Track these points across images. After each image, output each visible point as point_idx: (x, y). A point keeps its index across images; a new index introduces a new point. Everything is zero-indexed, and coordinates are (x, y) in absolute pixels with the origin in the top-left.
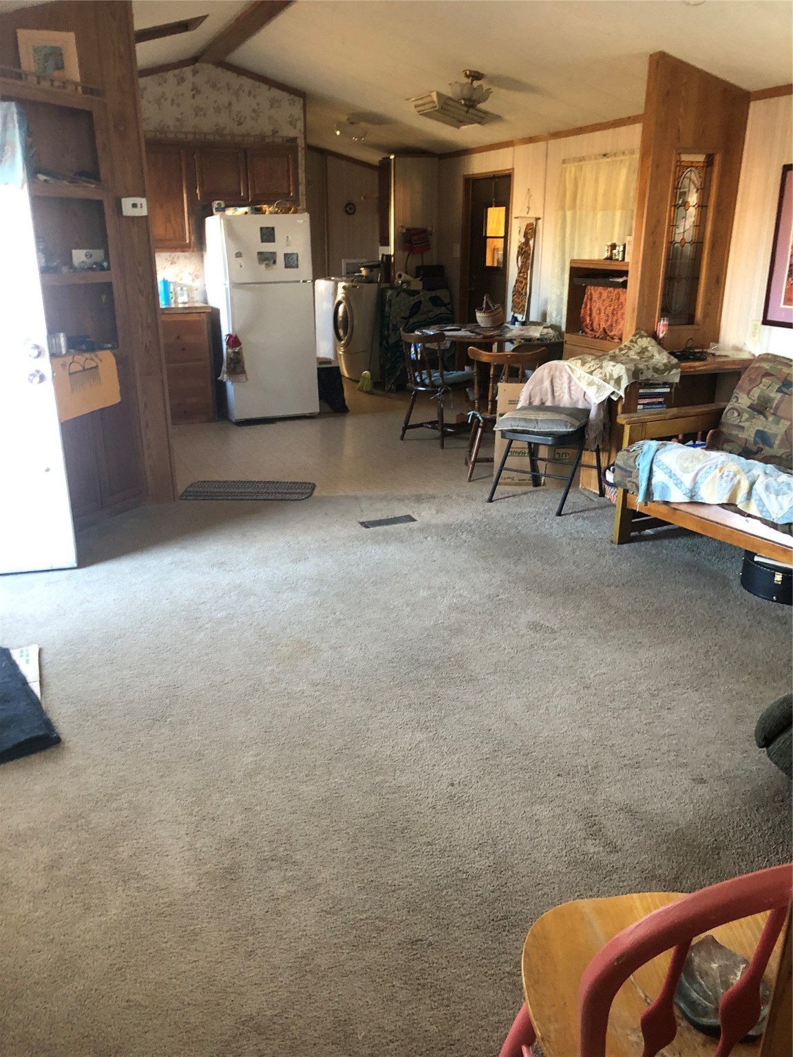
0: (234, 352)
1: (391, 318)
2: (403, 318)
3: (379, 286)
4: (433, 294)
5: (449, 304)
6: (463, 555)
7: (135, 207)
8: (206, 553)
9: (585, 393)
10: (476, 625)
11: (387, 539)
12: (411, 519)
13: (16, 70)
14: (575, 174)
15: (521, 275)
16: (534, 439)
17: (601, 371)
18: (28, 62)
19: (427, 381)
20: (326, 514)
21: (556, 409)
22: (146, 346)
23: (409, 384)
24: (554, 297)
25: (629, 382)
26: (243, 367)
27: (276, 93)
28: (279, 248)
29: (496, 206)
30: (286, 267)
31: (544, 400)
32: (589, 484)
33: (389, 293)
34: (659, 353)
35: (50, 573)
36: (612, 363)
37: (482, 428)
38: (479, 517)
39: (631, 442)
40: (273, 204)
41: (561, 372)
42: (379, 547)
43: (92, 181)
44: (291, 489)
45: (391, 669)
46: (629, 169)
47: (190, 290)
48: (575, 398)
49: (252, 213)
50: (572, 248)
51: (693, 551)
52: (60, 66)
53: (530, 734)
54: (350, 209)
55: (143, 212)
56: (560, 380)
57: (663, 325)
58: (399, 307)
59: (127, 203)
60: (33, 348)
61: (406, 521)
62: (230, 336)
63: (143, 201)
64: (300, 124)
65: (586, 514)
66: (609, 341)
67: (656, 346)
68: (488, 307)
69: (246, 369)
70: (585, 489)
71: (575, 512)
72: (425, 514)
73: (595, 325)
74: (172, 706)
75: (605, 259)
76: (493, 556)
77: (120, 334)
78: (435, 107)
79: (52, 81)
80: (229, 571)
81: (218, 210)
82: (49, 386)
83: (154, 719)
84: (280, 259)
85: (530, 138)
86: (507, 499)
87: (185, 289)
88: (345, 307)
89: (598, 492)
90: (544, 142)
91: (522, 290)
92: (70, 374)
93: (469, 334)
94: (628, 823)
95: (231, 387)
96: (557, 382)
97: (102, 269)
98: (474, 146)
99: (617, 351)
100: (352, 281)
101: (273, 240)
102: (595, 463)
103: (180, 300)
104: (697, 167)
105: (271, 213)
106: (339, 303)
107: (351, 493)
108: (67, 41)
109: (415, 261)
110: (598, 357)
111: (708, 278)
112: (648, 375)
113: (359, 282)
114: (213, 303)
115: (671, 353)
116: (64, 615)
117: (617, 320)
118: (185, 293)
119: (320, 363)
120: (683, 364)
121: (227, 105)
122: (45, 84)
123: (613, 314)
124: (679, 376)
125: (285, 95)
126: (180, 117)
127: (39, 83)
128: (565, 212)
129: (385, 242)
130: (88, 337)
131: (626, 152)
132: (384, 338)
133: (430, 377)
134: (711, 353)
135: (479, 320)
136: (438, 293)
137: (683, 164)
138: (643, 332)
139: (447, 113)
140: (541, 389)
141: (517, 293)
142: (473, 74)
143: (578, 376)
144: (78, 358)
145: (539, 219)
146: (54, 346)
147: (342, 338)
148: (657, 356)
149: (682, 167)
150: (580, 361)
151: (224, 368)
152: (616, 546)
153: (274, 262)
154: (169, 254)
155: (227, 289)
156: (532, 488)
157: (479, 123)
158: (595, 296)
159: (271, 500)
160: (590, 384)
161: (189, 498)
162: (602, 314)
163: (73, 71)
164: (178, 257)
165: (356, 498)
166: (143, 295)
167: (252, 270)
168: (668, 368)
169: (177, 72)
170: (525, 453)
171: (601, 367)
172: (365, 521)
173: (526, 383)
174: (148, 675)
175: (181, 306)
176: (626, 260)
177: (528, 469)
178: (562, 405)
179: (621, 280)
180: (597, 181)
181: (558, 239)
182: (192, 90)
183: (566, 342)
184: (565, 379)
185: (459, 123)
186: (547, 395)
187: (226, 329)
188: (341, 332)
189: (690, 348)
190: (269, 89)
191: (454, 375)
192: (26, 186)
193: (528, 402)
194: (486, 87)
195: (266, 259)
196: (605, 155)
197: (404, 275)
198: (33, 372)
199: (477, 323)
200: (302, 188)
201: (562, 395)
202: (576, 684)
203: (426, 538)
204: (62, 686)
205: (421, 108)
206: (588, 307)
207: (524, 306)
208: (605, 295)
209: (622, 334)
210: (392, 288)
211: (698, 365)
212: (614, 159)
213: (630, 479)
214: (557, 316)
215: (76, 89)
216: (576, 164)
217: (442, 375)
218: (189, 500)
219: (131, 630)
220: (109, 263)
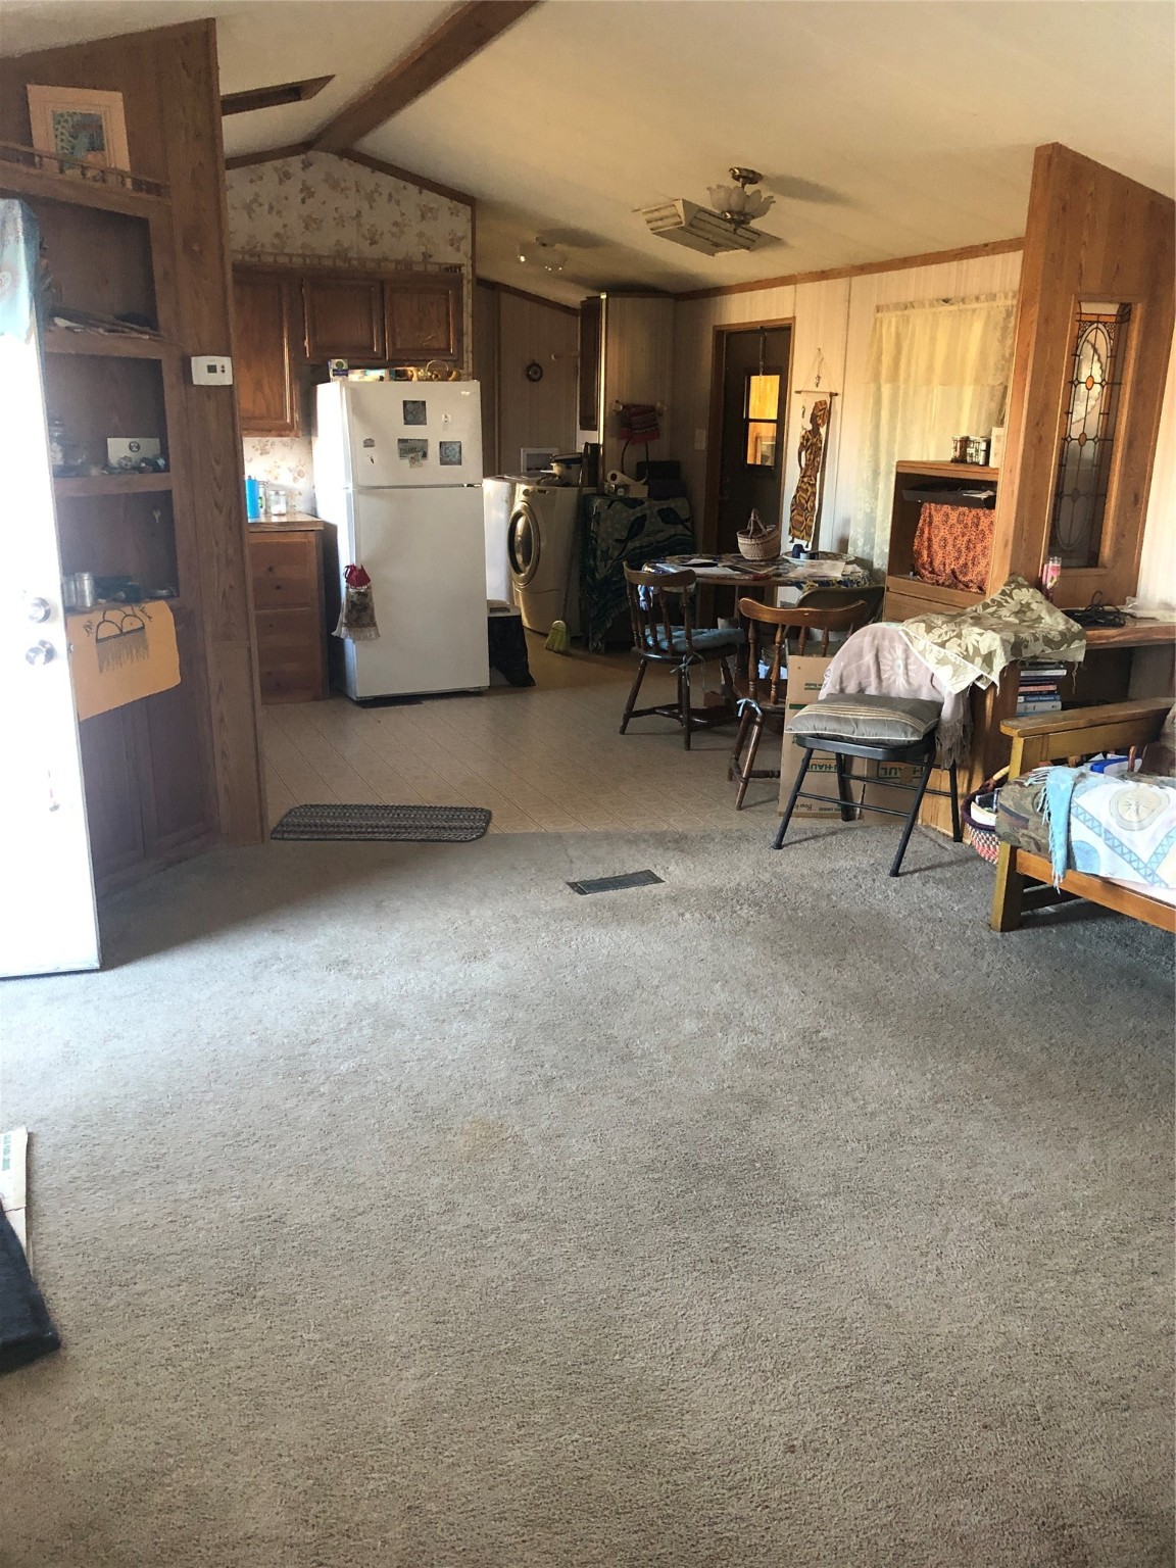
0: (359, 593)
1: (599, 541)
2: (617, 541)
3: (580, 492)
4: (664, 504)
5: (687, 520)
6: (749, 950)
7: (212, 371)
8: (316, 941)
9: (933, 674)
10: (790, 1091)
11: (617, 914)
12: (650, 878)
13: (26, 149)
14: (897, 328)
15: (805, 480)
16: (846, 749)
17: (959, 641)
18: (44, 136)
19: (665, 645)
20: (513, 868)
21: (884, 701)
22: (224, 593)
23: (635, 649)
24: (860, 516)
25: (1007, 660)
26: (372, 617)
27: (429, 197)
28: (432, 432)
29: (765, 373)
30: (443, 463)
31: (863, 685)
32: (934, 818)
33: (597, 502)
34: (1050, 613)
35: (54, 980)
36: (977, 630)
37: (761, 725)
38: (766, 877)
39: (1026, 768)
40: (424, 366)
41: (892, 640)
42: (604, 931)
43: (148, 329)
44: (452, 820)
45: (653, 1185)
46: (986, 324)
47: (290, 494)
48: (915, 682)
49: (391, 379)
50: (891, 441)
51: (1127, 946)
52: (97, 145)
53: (917, 1329)
54: (534, 372)
55: (225, 379)
56: (891, 654)
57: (1053, 569)
58: (610, 527)
59: (199, 365)
60: (36, 605)
61: (645, 883)
62: (352, 568)
63: (226, 361)
64: (466, 246)
65: (938, 873)
66: (962, 590)
67: (1044, 602)
68: (757, 530)
69: (377, 619)
70: (927, 827)
71: (921, 870)
72: (675, 872)
73: (937, 563)
74: (266, 1263)
75: (952, 461)
76: (799, 952)
77: (182, 574)
78: (681, 223)
79: (84, 169)
80: (356, 978)
81: (337, 373)
82: (62, 666)
83: (231, 1292)
84: (433, 450)
85: (823, 272)
86: (805, 844)
87: (282, 493)
88: (526, 522)
89: (951, 834)
90: (844, 279)
91: (807, 503)
92: (98, 641)
93: (729, 571)
94: (1132, 1543)
95: (351, 647)
96: (885, 657)
97: (157, 469)
98: (733, 282)
99: (980, 608)
100: (538, 483)
101: (423, 422)
102: (946, 786)
103: (275, 509)
104: (1105, 324)
105: (419, 380)
106: (518, 516)
107: (551, 828)
108: (109, 107)
109: (635, 455)
110: (952, 619)
111: (1122, 494)
112: (1036, 649)
113: (549, 484)
114: (326, 514)
115: (1069, 614)
116: (77, 1063)
117: (974, 559)
118: (282, 500)
119: (492, 610)
120: (1090, 633)
121: (354, 214)
122: (72, 173)
123: (968, 548)
124: (1084, 652)
125: (445, 201)
126: (282, 231)
127: (62, 171)
128: (879, 389)
129: (589, 423)
130: (129, 578)
131: (983, 297)
132: (586, 572)
133: (670, 638)
134: (1129, 614)
135: (742, 548)
136: (672, 504)
137: (1084, 318)
138: (1020, 579)
139: (700, 233)
140: (859, 668)
141: (797, 506)
142: (744, 174)
143: (921, 648)
144: (110, 615)
145: (836, 395)
146: (73, 594)
147: (521, 567)
148: (1047, 620)
149: (1084, 323)
150: (923, 625)
151: (342, 618)
152: (999, 934)
153: (425, 455)
154: (259, 438)
155: (348, 496)
156: (840, 823)
157: (748, 248)
158: (937, 519)
159: (423, 840)
160: (941, 662)
161: (285, 836)
162: (949, 547)
163: (119, 154)
164: (273, 444)
165: (559, 837)
166: (221, 512)
167: (389, 467)
168: (1067, 638)
169: (278, 163)
170: (830, 767)
171: (959, 636)
172: (576, 880)
173: (834, 654)
174: (220, 1193)
175: (275, 519)
176: (992, 464)
177: (837, 796)
178: (893, 695)
179: (983, 496)
180: (933, 339)
181: (869, 428)
182: (302, 191)
183: (888, 588)
184: (899, 652)
185: (714, 247)
186: (868, 676)
187: (346, 557)
188: (519, 558)
189: (1098, 605)
190: (421, 192)
191: (705, 635)
192: (33, 340)
193: (838, 687)
194: (765, 195)
195: (413, 450)
196: (946, 301)
197: (619, 475)
198: (36, 644)
199: (740, 552)
200: (468, 341)
201: (893, 677)
202: (980, 1218)
203: (683, 915)
204: (68, 1216)
205: (655, 225)
206: (926, 535)
207: (811, 527)
208: (954, 516)
209: (983, 581)
210: (602, 494)
211: (1110, 635)
212: (962, 306)
213: (1025, 832)
214: (865, 544)
215: (123, 183)
216: (899, 313)
217: (689, 637)
218: (286, 839)
219: (190, 1097)
220: (167, 459)
